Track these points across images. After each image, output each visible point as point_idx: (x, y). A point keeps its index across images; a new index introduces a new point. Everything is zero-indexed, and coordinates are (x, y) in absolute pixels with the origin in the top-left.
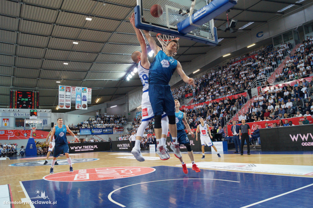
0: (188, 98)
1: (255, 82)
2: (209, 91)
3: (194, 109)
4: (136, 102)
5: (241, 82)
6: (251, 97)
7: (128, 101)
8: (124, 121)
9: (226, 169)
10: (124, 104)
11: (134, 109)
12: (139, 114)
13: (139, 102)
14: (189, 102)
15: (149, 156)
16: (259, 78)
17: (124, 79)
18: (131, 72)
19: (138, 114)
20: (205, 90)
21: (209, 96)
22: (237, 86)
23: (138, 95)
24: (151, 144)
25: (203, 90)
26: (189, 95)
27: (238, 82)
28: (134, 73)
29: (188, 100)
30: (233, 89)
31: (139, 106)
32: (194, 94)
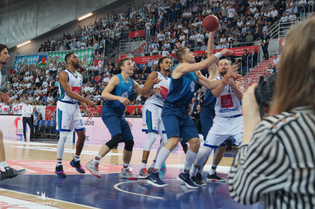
0: (135, 39)
1: (278, 27)
2: (181, 32)
3: (148, 66)
4: (16, 34)
5: (248, 23)
6: (266, 57)
12: (23, 60)
13: (23, 34)
14: (135, 48)
16: (286, 20)
19: (19, 60)
20: (172, 27)
21: (181, 42)
22: (240, 29)
25: (169, 28)
26: (136, 34)
27: (242, 23)
29: (136, 44)
30: (231, 36)
31: (21, 42)
32: (148, 32)
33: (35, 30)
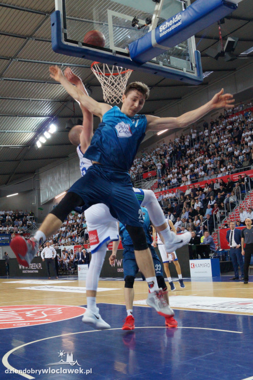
0: (148, 179)
2: (186, 167)
4: (53, 187)
5: (244, 152)
7: (39, 185)
8: (31, 222)
9: (217, 309)
10: (32, 191)
11: (49, 199)
13: (59, 187)
15: (77, 285)
17: (31, 143)
18: (44, 131)
20: (178, 165)
21: (186, 176)
22: (237, 158)
23: (58, 174)
24: (81, 263)
25: (176, 166)
26: (149, 175)
27: (238, 151)
28: (50, 133)
29: (149, 183)
30: (230, 164)
31: (58, 194)
32: (159, 172)
33: (68, 183)
